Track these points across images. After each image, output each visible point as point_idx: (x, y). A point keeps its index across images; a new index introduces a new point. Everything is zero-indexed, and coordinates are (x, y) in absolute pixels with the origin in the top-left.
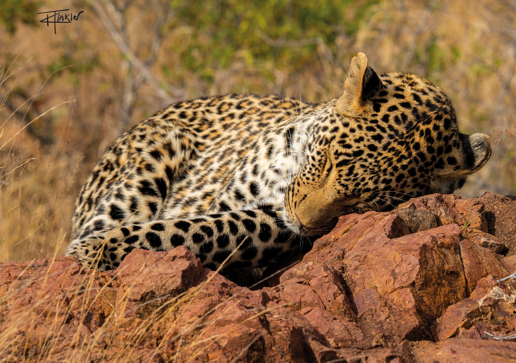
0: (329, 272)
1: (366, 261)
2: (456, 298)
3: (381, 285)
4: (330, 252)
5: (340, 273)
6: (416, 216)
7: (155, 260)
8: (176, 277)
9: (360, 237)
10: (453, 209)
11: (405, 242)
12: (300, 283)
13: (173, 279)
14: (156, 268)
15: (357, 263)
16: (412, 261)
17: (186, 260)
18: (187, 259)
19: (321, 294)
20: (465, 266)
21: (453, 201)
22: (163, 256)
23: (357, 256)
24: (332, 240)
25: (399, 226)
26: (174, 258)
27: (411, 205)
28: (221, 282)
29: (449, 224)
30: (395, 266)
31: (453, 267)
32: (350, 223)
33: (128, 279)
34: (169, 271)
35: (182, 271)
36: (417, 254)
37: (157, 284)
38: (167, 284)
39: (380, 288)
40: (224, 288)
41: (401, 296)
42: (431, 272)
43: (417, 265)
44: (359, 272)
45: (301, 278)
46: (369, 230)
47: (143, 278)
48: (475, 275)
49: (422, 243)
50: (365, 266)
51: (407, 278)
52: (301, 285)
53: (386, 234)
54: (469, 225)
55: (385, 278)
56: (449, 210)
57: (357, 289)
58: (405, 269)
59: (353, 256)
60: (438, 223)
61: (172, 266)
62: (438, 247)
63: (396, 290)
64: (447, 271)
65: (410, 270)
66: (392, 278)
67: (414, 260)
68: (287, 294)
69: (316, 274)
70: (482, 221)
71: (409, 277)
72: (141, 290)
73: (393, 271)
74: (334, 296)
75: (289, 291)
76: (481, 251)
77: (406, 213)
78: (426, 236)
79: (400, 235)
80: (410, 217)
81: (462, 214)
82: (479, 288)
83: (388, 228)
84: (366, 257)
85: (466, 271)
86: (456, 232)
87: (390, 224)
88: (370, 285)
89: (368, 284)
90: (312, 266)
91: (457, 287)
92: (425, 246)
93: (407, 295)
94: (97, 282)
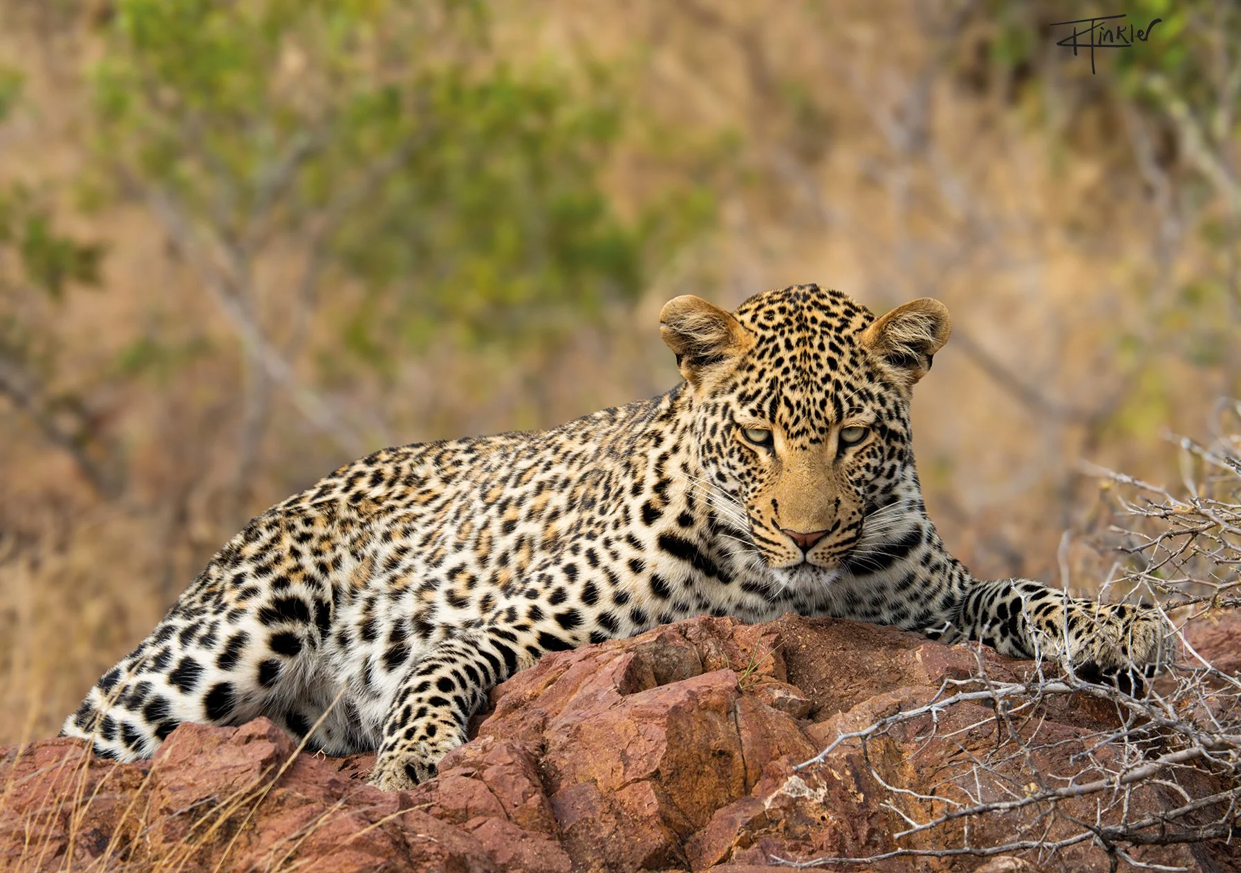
0: (515, 756)
1: (578, 735)
2: (727, 796)
3: (603, 777)
4: (523, 719)
5: (536, 756)
6: (667, 656)
7: (218, 741)
8: (251, 772)
9: (573, 691)
10: (730, 642)
11: (645, 702)
12: (466, 775)
13: (246, 776)
14: (217, 757)
15: (564, 739)
16: (655, 734)
17: (270, 741)
18: (271, 739)
19: (502, 793)
20: (744, 741)
21: (730, 629)
22: (231, 734)
23: (566, 726)
24: (528, 697)
25: (638, 672)
26: (249, 739)
27: (658, 638)
28: (330, 778)
29: (722, 667)
30: (627, 743)
31: (723, 744)
32: (558, 668)
33: (170, 777)
34: (240, 761)
35: (262, 761)
36: (663, 723)
37: (218, 784)
38: (235, 785)
39: (602, 781)
40: (333, 789)
41: (636, 795)
42: (687, 754)
43: (664, 741)
44: (567, 755)
45: (468, 767)
46: (587, 680)
47: (194, 775)
48: (761, 757)
49: (672, 703)
50: (577, 744)
51: (646, 764)
52: (468, 778)
53: (616, 687)
54: (756, 669)
55: (610, 764)
56: (722, 644)
57: (564, 784)
58: (642, 748)
59: (559, 725)
60: (703, 666)
61: (245, 752)
62: (700, 709)
63: (628, 784)
64: (713, 751)
65: (651, 750)
66: (621, 765)
67: (657, 731)
68: (444, 795)
69: (493, 759)
70: (778, 661)
71: (650, 764)
72: (191, 795)
73: (624, 752)
74: (523, 796)
75: (447, 791)
76: (771, 715)
77: (650, 650)
78: (680, 691)
79: (640, 688)
80: (657, 656)
81: (745, 650)
82: (767, 778)
83: (619, 677)
84: (578, 729)
85: (745, 749)
86: (730, 684)
87: (622, 670)
88: (585, 776)
89: (581, 775)
90: (491, 743)
91: (731, 778)
92: (676, 709)
93: (646, 793)
94: (117, 781)
